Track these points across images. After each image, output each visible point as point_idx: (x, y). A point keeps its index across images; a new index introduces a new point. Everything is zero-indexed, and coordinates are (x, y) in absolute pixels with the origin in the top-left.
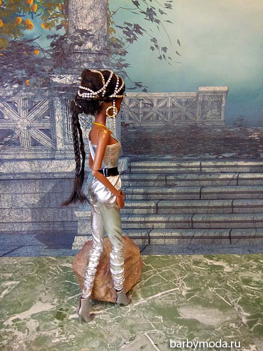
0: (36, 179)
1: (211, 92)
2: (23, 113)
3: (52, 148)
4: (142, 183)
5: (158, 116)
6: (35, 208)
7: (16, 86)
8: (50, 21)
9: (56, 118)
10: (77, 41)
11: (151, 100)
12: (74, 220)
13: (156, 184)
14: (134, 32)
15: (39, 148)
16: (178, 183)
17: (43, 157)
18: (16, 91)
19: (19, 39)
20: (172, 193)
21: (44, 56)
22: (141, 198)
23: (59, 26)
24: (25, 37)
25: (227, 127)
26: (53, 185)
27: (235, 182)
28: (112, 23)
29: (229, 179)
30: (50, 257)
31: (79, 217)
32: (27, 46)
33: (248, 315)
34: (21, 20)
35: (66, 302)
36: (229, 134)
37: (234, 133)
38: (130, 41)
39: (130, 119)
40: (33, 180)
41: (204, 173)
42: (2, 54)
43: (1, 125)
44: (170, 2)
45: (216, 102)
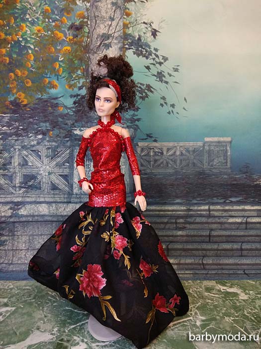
0: (53, 221)
1: (216, 142)
2: (46, 161)
3: (69, 193)
7: (40, 137)
8: (73, 82)
11: (161, 149)
13: (167, 226)
14: (146, 91)
15: (57, 192)
16: (187, 226)
17: (60, 201)
18: (40, 141)
19: (45, 96)
20: (182, 236)
21: (67, 112)
23: (80, 87)
24: (51, 95)
25: (233, 174)
27: (244, 225)
29: (238, 223)
32: (52, 103)
34: (47, 81)
36: (235, 180)
37: (239, 179)
38: (143, 98)
39: (142, 166)
40: (49, 222)
41: (213, 217)
42: (29, 109)
43: (25, 171)
44: (178, 66)
45: (221, 150)
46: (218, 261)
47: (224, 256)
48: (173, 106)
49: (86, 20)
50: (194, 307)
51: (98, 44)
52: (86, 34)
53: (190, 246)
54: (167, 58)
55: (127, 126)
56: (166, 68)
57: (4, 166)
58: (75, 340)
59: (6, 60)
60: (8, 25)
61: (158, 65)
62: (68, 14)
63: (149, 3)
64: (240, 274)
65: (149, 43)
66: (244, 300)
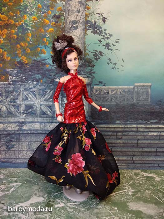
0: (43, 134)
1: (142, 86)
2: (38, 97)
3: (52, 116)
5: (112, 99)
7: (35, 83)
11: (108, 90)
13: (111, 137)
14: (99, 55)
15: (45, 116)
16: (124, 137)
17: (47, 121)
18: (35, 85)
19: (38, 59)
20: (120, 143)
21: (51, 68)
24: (41, 58)
25: (152, 105)
27: (158, 137)
28: (87, 50)
29: (155, 136)
32: (42, 63)
34: (40, 50)
36: (153, 109)
37: (156, 109)
39: (96, 101)
40: (41, 134)
41: (139, 132)
42: (28, 66)
43: (27, 103)
44: (118, 40)
45: (145, 91)
46: (142, 159)
47: (146, 156)
48: (115, 64)
49: (62, 12)
50: (128, 184)
51: (70, 27)
52: (63, 21)
53: (125, 150)
54: (112, 35)
55: (87, 77)
56: (111, 41)
57: (14, 100)
58: (57, 201)
59: (15, 36)
60: (16, 16)
61: (106, 39)
62: (52, 8)
63: (101, 1)
64: (155, 166)
65: (101, 26)
66: (158, 181)
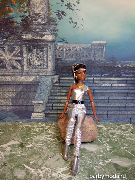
0: (14, 85)
1: (98, 44)
2: (8, 53)
3: (22, 70)
4: (65, 88)
5: (73, 55)
6: (13, 99)
7: (5, 40)
8: (21, 9)
9: (24, 55)
10: (34, 18)
12: (32, 105)
14: (61, 15)
15: (15, 69)
17: (17, 74)
18: (5, 42)
19: (7, 17)
21: (18, 25)
22: (65, 95)
23: (25, 11)
24: (10, 16)
25: (106, 61)
26: (22, 88)
27: (110, 88)
28: (51, 10)
29: (107, 86)
30: (20, 122)
31: (35, 104)
32: (10, 21)
33: (110, 147)
34: (8, 9)
35: (25, 140)
36: (107, 64)
37: (109, 64)
38: (60, 19)
39: (59, 56)
40: (12, 85)
41: (95, 83)
45: (101, 48)
48: (76, 23)
55: (51, 34)
